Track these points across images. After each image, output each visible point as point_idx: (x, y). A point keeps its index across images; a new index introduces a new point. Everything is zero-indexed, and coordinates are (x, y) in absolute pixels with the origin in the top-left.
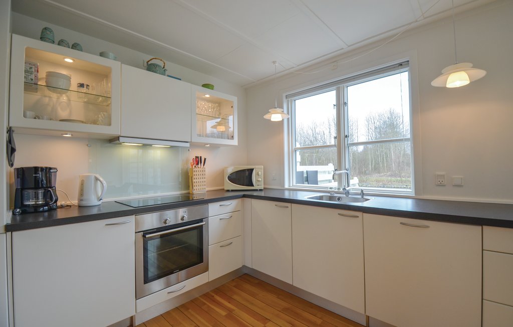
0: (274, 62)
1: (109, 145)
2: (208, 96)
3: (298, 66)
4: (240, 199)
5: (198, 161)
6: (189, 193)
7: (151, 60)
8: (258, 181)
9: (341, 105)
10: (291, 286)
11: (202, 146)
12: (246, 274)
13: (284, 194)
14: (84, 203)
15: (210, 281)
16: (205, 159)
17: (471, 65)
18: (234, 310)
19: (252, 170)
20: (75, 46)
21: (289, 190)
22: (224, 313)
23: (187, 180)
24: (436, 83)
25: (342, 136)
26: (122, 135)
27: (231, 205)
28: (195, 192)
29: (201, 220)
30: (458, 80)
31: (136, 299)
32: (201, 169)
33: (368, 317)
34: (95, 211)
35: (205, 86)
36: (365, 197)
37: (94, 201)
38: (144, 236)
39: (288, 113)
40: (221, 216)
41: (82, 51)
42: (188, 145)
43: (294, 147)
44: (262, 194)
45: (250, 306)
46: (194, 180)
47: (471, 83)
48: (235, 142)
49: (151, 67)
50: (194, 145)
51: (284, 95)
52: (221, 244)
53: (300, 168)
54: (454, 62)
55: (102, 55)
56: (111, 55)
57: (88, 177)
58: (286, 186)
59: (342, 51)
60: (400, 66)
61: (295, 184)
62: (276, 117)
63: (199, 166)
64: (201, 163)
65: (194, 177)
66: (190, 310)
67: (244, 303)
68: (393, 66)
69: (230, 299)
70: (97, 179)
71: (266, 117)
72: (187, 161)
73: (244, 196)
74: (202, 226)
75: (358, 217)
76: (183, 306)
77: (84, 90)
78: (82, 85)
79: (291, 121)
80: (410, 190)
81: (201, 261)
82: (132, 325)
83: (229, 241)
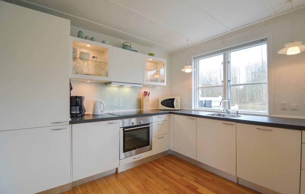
0: (188, 40)
1: (105, 86)
2: (151, 59)
3: (201, 41)
4: (168, 115)
5: (146, 94)
6: (141, 111)
7: (125, 43)
8: (177, 105)
9: (226, 63)
10: (196, 161)
11: (148, 86)
12: (170, 154)
13: (191, 112)
14: (95, 113)
15: (153, 155)
16: (149, 93)
17: (302, 42)
18: (165, 170)
19: (173, 99)
20: (92, 39)
21: (195, 110)
22: (161, 171)
23: (140, 104)
24: (281, 52)
25: (227, 81)
26: (113, 81)
27: (164, 117)
28: (144, 110)
29: (149, 124)
30: (293, 50)
31: (120, 160)
32: (147, 98)
33: (238, 178)
34: (100, 117)
35: (149, 54)
36: (239, 115)
37: (99, 113)
38: (124, 130)
39: (195, 68)
40: (159, 123)
41: (94, 41)
42: (141, 86)
43: (198, 87)
44: (179, 112)
45: (173, 169)
46: (144, 104)
47: (301, 52)
48: (165, 84)
49: (124, 47)
50: (145, 86)
51: (193, 58)
52: (158, 137)
53: (201, 99)
54: (292, 40)
55: (103, 42)
56: (107, 42)
57: (97, 101)
58: (193, 109)
59: (227, 33)
60: (262, 41)
61: (198, 107)
62: (188, 70)
63: (146, 96)
64: (147, 95)
65: (144, 102)
66: (143, 168)
67: (170, 167)
68: (257, 41)
69: (163, 165)
70: (101, 102)
71: (183, 70)
72: (140, 94)
73: (170, 113)
74: (149, 127)
75: (233, 125)
76: (140, 166)
77: (95, 59)
78: (94, 57)
79: (196, 72)
80: (266, 112)
81: (149, 145)
82: (117, 172)
83: (162, 136)
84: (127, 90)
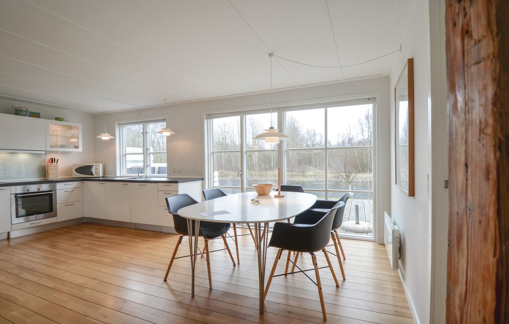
0: (104, 108)
4: (80, 182)
5: (52, 160)
6: (46, 179)
7: (18, 108)
8: (97, 172)
11: (55, 152)
12: (85, 222)
15: (58, 221)
16: (58, 160)
19: (91, 166)
21: (120, 176)
23: (44, 171)
27: (73, 184)
28: (50, 179)
29: (52, 191)
31: (12, 224)
32: (55, 166)
35: (56, 119)
38: (16, 196)
40: (66, 190)
42: (44, 152)
43: (124, 153)
46: (49, 172)
48: (80, 150)
49: (17, 112)
50: (47, 152)
51: (117, 124)
52: (66, 204)
58: (118, 176)
61: (125, 174)
62: (105, 137)
63: (53, 163)
64: (55, 161)
65: (49, 170)
71: (98, 137)
72: (45, 161)
73: (83, 180)
74: (52, 193)
81: (52, 211)
82: (9, 238)
83: (73, 203)
84: (23, 157)
